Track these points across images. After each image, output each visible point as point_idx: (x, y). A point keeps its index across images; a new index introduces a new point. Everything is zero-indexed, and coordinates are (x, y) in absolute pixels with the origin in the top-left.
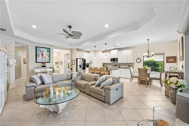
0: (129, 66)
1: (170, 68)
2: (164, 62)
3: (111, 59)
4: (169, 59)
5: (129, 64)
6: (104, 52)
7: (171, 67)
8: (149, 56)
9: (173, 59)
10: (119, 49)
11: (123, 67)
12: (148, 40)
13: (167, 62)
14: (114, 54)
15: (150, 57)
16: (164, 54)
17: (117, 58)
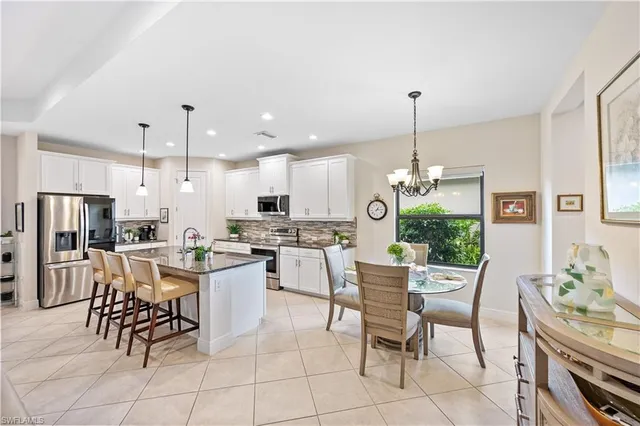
0: (336, 233)
1: (570, 285)
2: (480, 218)
3: (259, 198)
4: (506, 205)
5: (338, 224)
6: (234, 164)
7: (578, 277)
8: (417, 190)
9: (521, 205)
10: (297, 154)
11: (315, 239)
12: (414, 95)
13: (498, 219)
14: (273, 175)
15: (423, 191)
16: (482, 178)
17: (284, 193)
